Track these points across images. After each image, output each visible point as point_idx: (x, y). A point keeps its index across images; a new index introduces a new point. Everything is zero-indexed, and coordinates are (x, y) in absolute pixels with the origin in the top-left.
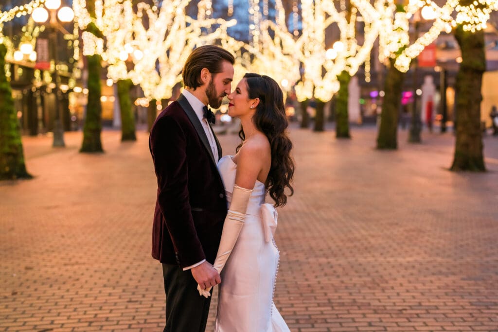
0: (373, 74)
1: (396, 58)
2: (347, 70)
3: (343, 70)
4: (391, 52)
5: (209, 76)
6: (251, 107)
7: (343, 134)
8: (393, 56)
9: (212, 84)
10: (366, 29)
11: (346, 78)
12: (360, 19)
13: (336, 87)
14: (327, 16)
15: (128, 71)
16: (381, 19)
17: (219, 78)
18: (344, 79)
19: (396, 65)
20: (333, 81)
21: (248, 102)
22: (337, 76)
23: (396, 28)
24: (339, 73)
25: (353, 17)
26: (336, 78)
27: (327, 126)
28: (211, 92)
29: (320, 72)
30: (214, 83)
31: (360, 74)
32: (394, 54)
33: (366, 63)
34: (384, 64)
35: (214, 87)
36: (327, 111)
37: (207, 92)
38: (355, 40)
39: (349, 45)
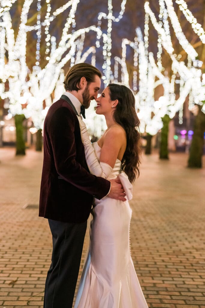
0: (184, 119)
1: (203, 105)
2: (168, 114)
3: (165, 114)
4: (199, 101)
5: (86, 83)
6: (112, 107)
7: (164, 156)
8: (201, 104)
9: (87, 89)
10: (181, 89)
11: (167, 119)
12: (178, 82)
13: (160, 126)
14: (157, 79)
15: (23, 108)
16: (193, 78)
17: (92, 86)
18: (166, 120)
19: (203, 110)
20: (158, 121)
21: (110, 102)
22: (162, 118)
23: (203, 85)
24: (163, 116)
25: (173, 81)
26: (161, 119)
27: (153, 151)
28: (86, 95)
29: (150, 115)
30: (89, 89)
31: (176, 119)
32: (202, 102)
33: (180, 112)
34: (192, 112)
35: (89, 92)
36: (153, 142)
37: (83, 95)
38: (174, 94)
39: (170, 97)
